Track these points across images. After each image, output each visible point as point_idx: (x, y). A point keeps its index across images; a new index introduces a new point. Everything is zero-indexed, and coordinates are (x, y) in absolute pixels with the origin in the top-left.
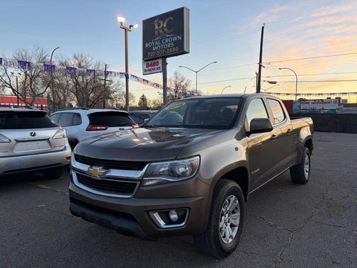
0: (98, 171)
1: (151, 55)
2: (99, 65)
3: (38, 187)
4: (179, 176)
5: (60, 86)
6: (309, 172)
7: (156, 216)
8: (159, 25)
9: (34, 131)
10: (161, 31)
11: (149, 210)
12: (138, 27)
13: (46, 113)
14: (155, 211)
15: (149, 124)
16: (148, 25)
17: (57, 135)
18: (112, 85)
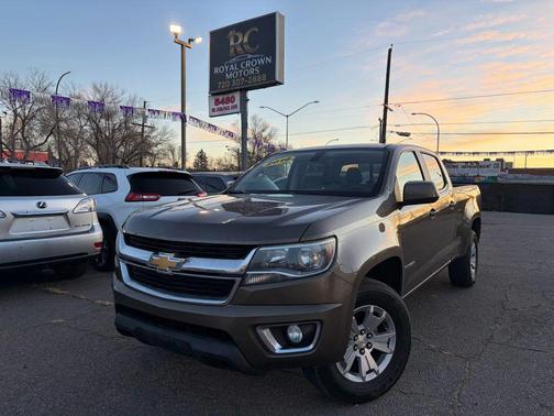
0: (168, 261)
1: (223, 86)
2: (134, 101)
3: (47, 292)
4: (302, 270)
5: (69, 133)
6: (476, 269)
7: (267, 334)
8: (236, 39)
9: (43, 199)
10: (239, 49)
11: (255, 325)
12: (202, 42)
13: (60, 172)
14: (264, 325)
15: (236, 190)
16: (219, 39)
17: (79, 207)
18: (154, 134)
